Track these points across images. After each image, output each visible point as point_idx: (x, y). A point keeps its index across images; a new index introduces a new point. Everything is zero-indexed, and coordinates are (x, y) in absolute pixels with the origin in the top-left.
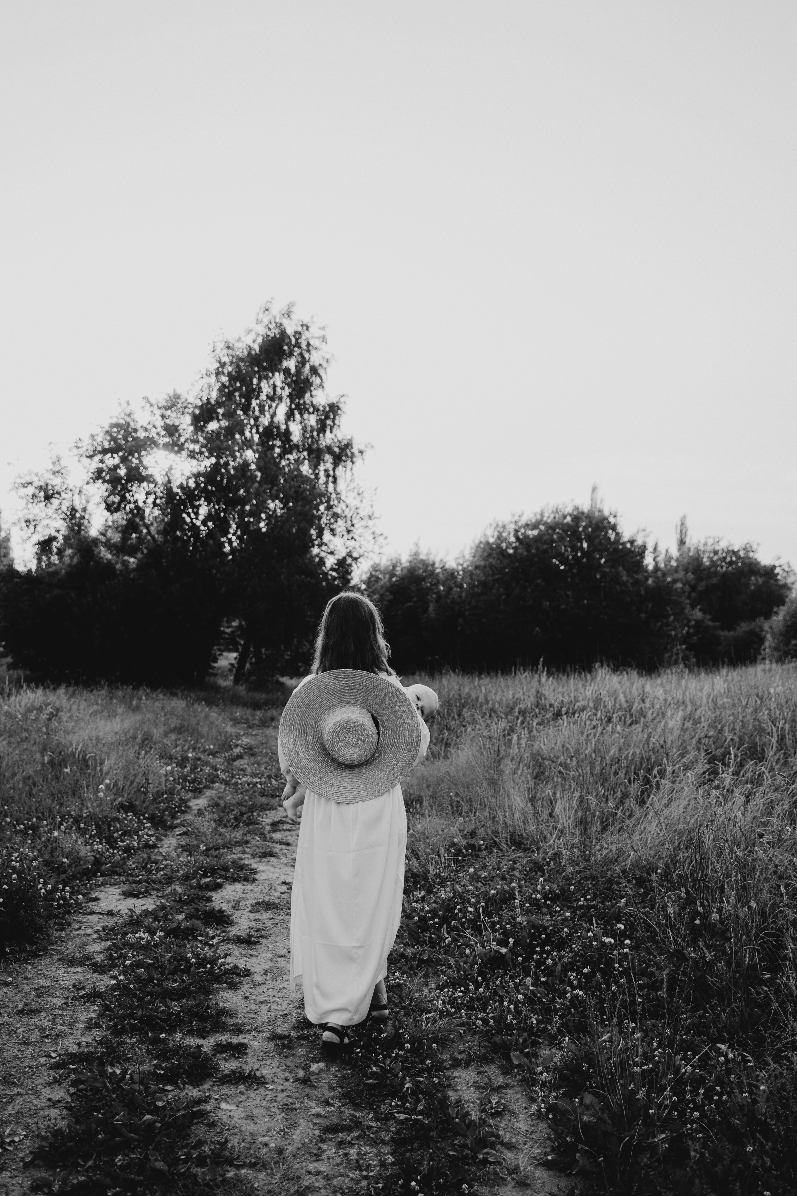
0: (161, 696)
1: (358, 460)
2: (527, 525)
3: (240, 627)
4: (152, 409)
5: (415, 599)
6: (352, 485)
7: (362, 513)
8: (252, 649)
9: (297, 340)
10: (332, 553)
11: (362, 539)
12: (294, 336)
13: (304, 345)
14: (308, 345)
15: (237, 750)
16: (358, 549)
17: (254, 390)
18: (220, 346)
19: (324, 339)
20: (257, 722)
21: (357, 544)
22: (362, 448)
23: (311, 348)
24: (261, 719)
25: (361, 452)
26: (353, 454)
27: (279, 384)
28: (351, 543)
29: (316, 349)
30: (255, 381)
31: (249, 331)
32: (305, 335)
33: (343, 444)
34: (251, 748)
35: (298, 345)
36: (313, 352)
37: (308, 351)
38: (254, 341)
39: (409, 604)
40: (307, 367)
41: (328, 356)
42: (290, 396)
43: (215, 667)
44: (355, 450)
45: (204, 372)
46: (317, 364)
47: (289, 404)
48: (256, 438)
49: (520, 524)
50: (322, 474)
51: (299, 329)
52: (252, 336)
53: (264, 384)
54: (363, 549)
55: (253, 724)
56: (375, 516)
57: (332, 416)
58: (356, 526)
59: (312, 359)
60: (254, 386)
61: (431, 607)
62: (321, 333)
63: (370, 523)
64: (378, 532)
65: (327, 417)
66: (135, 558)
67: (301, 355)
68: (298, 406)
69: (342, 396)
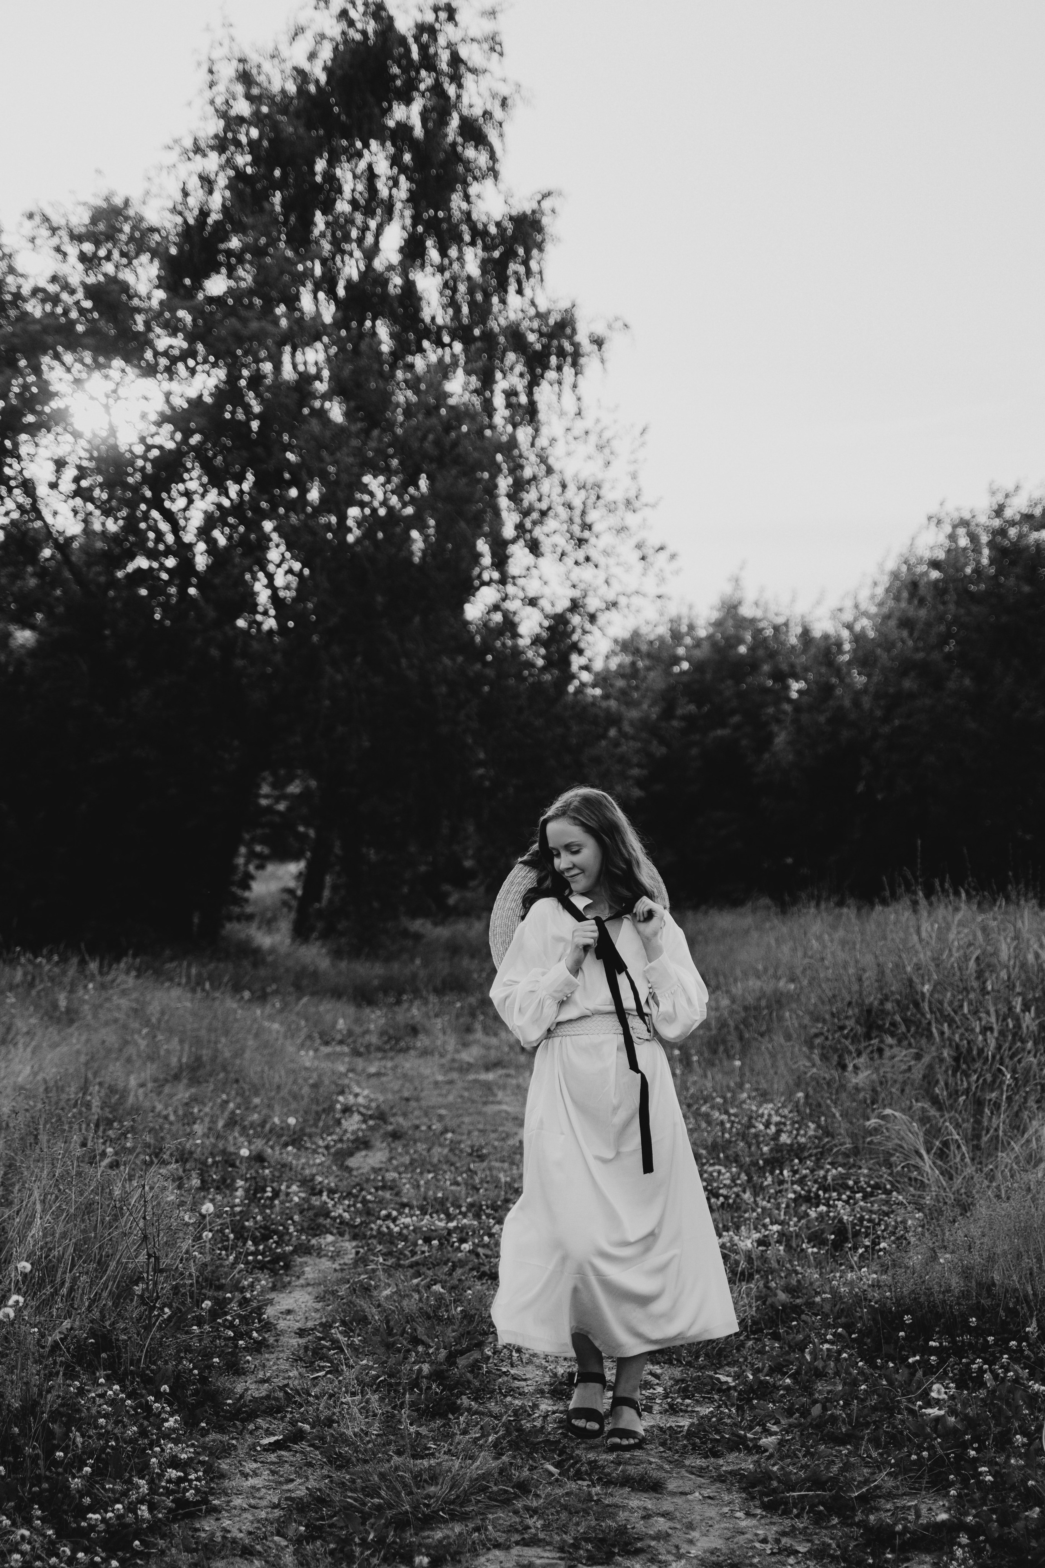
0: (130, 981)
1: (591, 363)
2: (1028, 518)
3: (306, 794)
4: (55, 241)
5: (736, 719)
6: (579, 426)
7: (609, 495)
8: (338, 851)
9: (423, 49)
10: (532, 602)
11: (612, 561)
12: (417, 39)
13: (443, 65)
14: (456, 60)
15: (352, 1124)
16: (603, 590)
17: (318, 187)
18: (227, 71)
19: (494, 44)
20: (374, 1039)
21: (601, 575)
22: (600, 329)
23: (462, 69)
24: (382, 1033)
25: (599, 342)
26: (576, 346)
27: (383, 167)
28: (586, 573)
29: (474, 71)
30: (320, 165)
31: (298, 32)
32: (448, 33)
33: (551, 322)
34: (381, 1116)
35: (429, 62)
36: (469, 80)
37: (456, 79)
38: (312, 56)
39: (720, 732)
40: (455, 122)
41: (504, 90)
42: (413, 199)
43: (246, 900)
44: (582, 337)
45: (188, 143)
46: (477, 112)
47: (408, 222)
48: (328, 311)
49: (1008, 513)
50: (499, 401)
51: (430, 17)
52: (305, 44)
53: (344, 173)
54: (616, 587)
55: (368, 1047)
56: (644, 499)
57: (521, 251)
58: (596, 528)
59: (465, 100)
60: (319, 179)
61: (781, 739)
62: (486, 27)
63: (631, 520)
64: (654, 541)
65: (509, 255)
66: (33, 627)
67: (437, 90)
68: (433, 227)
69: (545, 196)
